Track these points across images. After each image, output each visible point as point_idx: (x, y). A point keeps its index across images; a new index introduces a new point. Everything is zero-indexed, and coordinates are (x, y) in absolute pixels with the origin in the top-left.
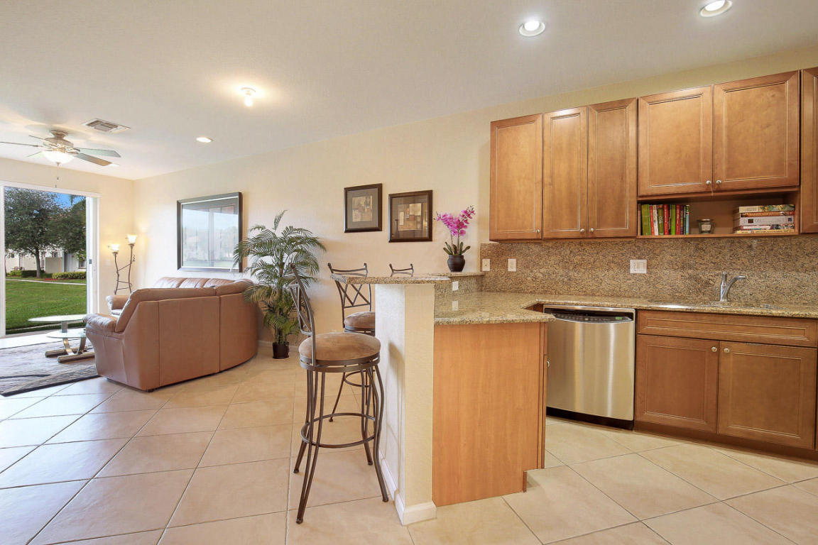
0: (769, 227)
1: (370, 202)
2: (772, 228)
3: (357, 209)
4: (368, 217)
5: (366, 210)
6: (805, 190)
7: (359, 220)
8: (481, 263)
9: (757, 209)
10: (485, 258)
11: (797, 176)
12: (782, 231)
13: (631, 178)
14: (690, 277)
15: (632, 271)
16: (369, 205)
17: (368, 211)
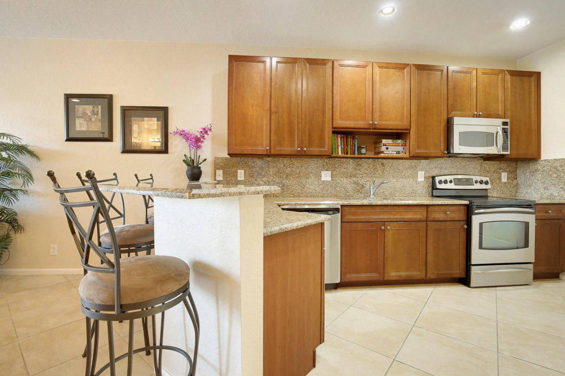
0: (395, 153)
1: (98, 111)
2: (397, 153)
3: (82, 117)
4: (96, 127)
5: (93, 119)
6: (412, 132)
7: (84, 129)
8: (215, 173)
9: (390, 141)
10: (219, 169)
11: (409, 124)
12: (401, 155)
13: (328, 114)
14: (355, 183)
15: (323, 179)
16: (97, 114)
17: (96, 121)
